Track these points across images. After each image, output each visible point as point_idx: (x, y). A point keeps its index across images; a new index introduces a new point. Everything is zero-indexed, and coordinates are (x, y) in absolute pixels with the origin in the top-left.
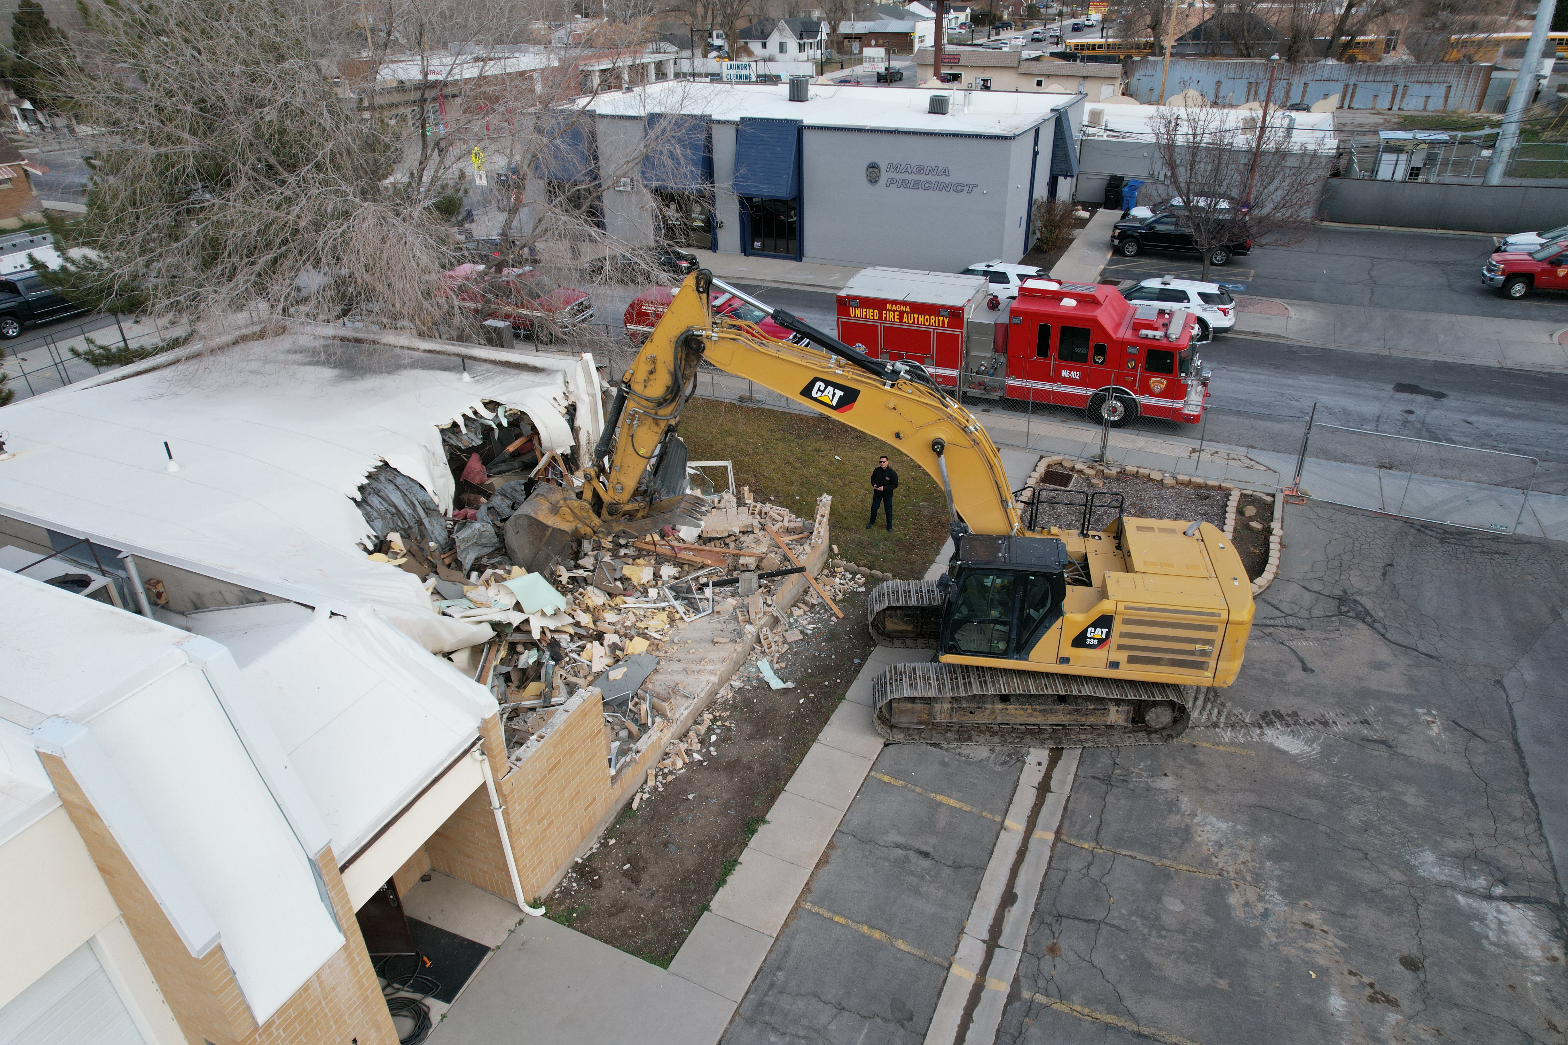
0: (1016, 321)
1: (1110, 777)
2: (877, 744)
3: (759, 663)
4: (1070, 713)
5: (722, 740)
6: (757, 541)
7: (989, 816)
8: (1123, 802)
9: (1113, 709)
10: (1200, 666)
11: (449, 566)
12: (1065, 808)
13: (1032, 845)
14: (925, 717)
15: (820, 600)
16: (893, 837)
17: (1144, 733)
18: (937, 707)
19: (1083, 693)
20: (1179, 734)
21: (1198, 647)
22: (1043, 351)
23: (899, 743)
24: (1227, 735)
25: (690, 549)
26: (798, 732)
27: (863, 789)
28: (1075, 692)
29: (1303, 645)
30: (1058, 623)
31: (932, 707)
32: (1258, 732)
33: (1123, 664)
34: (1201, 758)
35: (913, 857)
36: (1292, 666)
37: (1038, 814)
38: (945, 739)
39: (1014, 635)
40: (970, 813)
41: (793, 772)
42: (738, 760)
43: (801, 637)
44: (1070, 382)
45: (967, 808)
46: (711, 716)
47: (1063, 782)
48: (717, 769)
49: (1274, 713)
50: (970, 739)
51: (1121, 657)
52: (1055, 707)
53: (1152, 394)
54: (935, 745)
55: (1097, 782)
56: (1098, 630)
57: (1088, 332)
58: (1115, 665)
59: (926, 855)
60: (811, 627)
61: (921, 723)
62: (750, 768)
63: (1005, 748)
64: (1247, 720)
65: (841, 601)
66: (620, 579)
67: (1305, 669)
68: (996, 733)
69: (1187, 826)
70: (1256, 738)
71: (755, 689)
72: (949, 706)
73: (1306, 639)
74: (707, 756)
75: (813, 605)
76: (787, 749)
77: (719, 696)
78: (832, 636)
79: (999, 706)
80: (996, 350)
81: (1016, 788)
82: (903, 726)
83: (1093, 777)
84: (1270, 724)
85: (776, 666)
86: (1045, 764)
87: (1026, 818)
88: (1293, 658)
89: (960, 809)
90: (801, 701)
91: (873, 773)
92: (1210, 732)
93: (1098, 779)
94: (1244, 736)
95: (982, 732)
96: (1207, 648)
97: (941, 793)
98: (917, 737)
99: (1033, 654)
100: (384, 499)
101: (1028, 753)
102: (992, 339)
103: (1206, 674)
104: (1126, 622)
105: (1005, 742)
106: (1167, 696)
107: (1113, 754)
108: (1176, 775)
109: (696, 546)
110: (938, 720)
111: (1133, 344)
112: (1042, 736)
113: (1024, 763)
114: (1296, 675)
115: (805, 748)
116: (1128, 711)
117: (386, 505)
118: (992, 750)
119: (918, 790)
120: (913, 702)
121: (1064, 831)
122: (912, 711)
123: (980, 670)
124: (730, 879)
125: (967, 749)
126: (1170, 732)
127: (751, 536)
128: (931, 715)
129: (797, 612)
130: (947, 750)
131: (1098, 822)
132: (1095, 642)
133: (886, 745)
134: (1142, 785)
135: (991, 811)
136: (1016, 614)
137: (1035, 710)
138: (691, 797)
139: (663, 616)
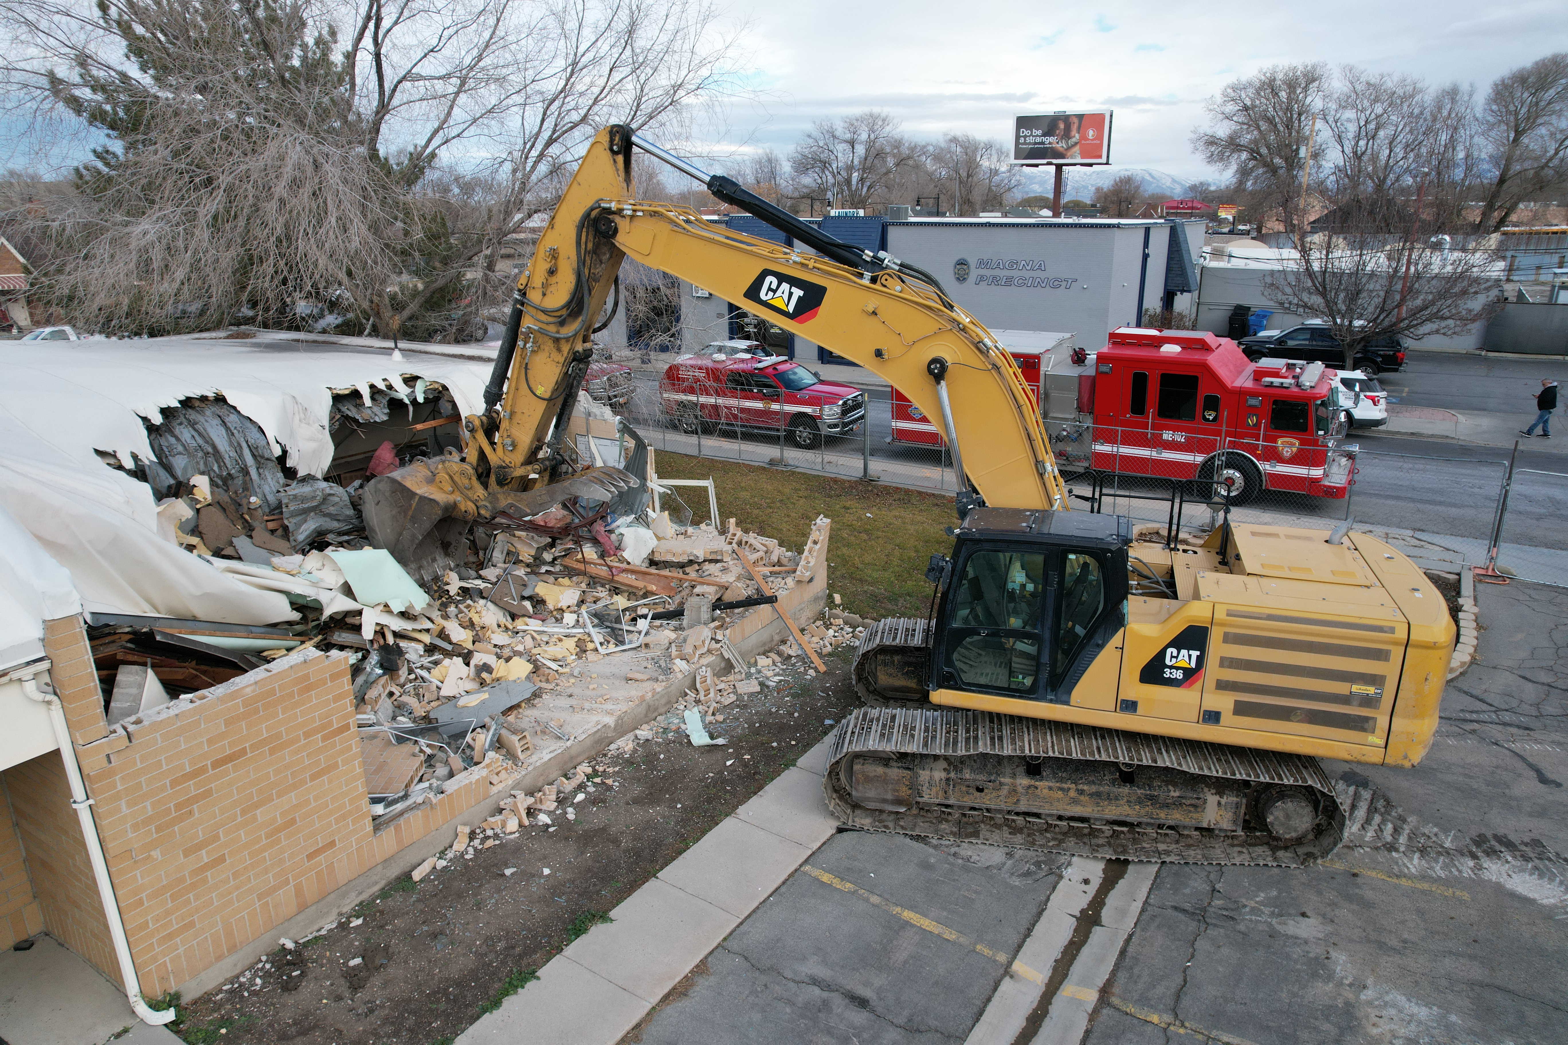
0: (1104, 369)
1: (1204, 910)
2: (827, 828)
3: (687, 713)
4: (1140, 801)
5: (592, 801)
6: (724, 570)
7: (987, 952)
8: (1225, 951)
9: (1212, 799)
10: (1361, 724)
11: (273, 532)
12: (1123, 952)
13: (1057, 1007)
14: (904, 792)
15: (800, 652)
16: (813, 967)
17: (1265, 848)
18: (924, 775)
19: (1160, 763)
20: (1325, 853)
21: (1355, 688)
22: (1138, 407)
23: (861, 829)
24: (1415, 864)
25: (633, 572)
26: (709, 801)
27: (783, 889)
28: (1146, 761)
29: (1532, 748)
30: (1116, 640)
31: (917, 776)
32: (1471, 863)
33: (1227, 717)
34: (1368, 894)
35: (838, 1002)
36: (1520, 775)
37: (1074, 958)
38: (936, 831)
39: (1045, 658)
40: (954, 943)
41: (680, 853)
42: (604, 830)
43: (758, 689)
44: (1172, 446)
45: (950, 935)
46: (589, 770)
47: (1122, 912)
48: (566, 839)
49: (1496, 837)
50: (976, 834)
51: (1224, 702)
52: (1116, 790)
53: (1281, 460)
54: (918, 838)
55: (1181, 916)
56: (1184, 652)
57: (1195, 379)
58: (1212, 717)
59: (862, 1003)
60: (777, 679)
61: (899, 802)
62: (616, 842)
63: (1032, 853)
64: (1448, 844)
65: (830, 654)
66: (530, 598)
67: (1543, 779)
68: (1020, 830)
69: (1347, 1003)
70: (1467, 873)
71: (668, 742)
72: (943, 775)
73: (1536, 741)
74: (560, 820)
75: (790, 657)
76: (684, 822)
77: (612, 747)
78: (804, 691)
79: (1024, 781)
80: (1080, 409)
81: (1040, 914)
82: (872, 805)
83: (1176, 908)
84: (1492, 853)
85: (710, 718)
86: (1096, 883)
87: (1051, 963)
88: (1520, 765)
89: (939, 936)
90: (729, 763)
91: (807, 868)
92: (1382, 857)
93: (1184, 911)
94: (1445, 867)
95: (998, 827)
96: (1371, 690)
97: (912, 908)
98: (891, 825)
99: (1077, 694)
100: (200, 434)
101: (1069, 864)
102: (1075, 396)
103: (1373, 739)
104: (1228, 639)
105: (1033, 843)
106: (1304, 780)
107: (1212, 876)
108: (1324, 916)
109: (644, 569)
110: (926, 799)
111: (1253, 394)
112: (1094, 841)
113: (1061, 877)
114: (1528, 786)
115: (714, 822)
116: (1238, 806)
117: (200, 441)
118: (1009, 855)
119: (875, 899)
120: (886, 765)
121: (1116, 990)
122: (884, 780)
123: (995, 718)
124: (508, 1002)
125: (966, 850)
126: (1310, 849)
127: (719, 565)
128: (914, 787)
129: (763, 661)
130: (935, 847)
131: (1179, 980)
132: (1179, 675)
133: (840, 830)
134: (1261, 927)
135: (992, 945)
136: (1049, 622)
137: (1081, 792)
138: (508, 872)
139: (571, 643)
